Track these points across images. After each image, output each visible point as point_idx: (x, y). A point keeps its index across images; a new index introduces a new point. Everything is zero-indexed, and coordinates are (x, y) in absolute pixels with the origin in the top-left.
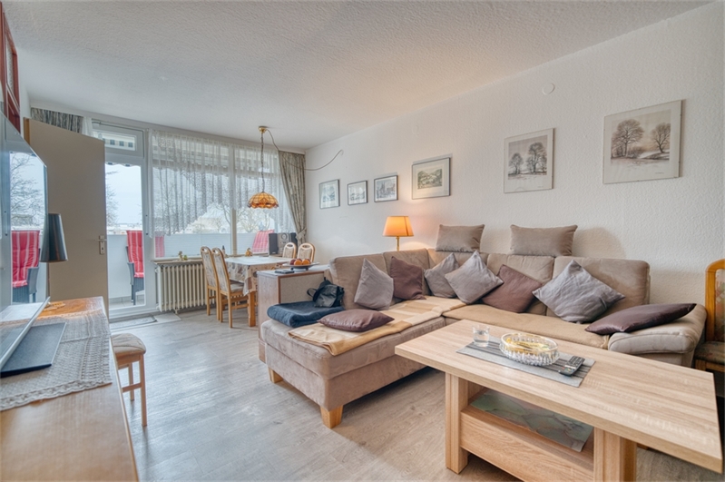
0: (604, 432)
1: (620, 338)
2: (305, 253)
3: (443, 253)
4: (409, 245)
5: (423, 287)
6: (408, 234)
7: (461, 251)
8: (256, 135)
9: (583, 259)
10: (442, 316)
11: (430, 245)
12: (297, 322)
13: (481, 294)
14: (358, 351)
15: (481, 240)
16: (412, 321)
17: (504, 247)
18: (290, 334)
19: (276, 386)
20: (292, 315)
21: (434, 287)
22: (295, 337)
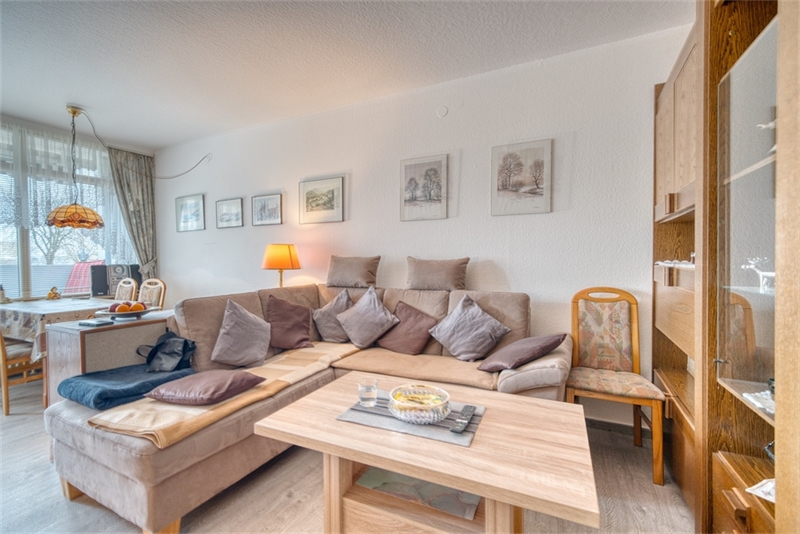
0: (495, 501)
1: (508, 376)
2: (151, 293)
3: (335, 290)
4: (296, 280)
5: (311, 331)
6: (293, 265)
7: (355, 287)
8: (64, 118)
9: (475, 292)
10: (330, 367)
11: (319, 280)
12: (106, 401)
13: (376, 336)
14: (203, 435)
15: (377, 274)
16: (289, 379)
17: (399, 281)
18: (90, 423)
19: (73, 503)
20: (98, 390)
21: (324, 331)
22: (100, 427)
